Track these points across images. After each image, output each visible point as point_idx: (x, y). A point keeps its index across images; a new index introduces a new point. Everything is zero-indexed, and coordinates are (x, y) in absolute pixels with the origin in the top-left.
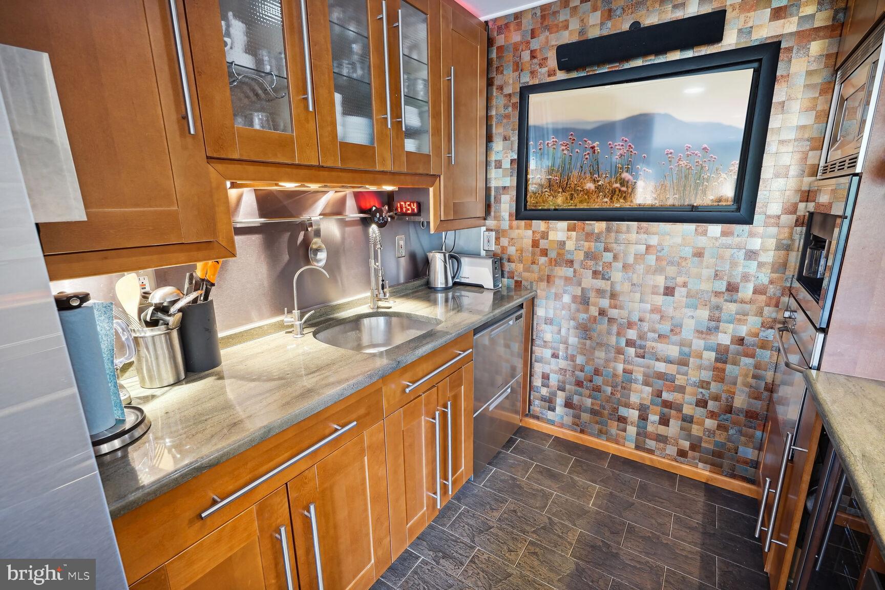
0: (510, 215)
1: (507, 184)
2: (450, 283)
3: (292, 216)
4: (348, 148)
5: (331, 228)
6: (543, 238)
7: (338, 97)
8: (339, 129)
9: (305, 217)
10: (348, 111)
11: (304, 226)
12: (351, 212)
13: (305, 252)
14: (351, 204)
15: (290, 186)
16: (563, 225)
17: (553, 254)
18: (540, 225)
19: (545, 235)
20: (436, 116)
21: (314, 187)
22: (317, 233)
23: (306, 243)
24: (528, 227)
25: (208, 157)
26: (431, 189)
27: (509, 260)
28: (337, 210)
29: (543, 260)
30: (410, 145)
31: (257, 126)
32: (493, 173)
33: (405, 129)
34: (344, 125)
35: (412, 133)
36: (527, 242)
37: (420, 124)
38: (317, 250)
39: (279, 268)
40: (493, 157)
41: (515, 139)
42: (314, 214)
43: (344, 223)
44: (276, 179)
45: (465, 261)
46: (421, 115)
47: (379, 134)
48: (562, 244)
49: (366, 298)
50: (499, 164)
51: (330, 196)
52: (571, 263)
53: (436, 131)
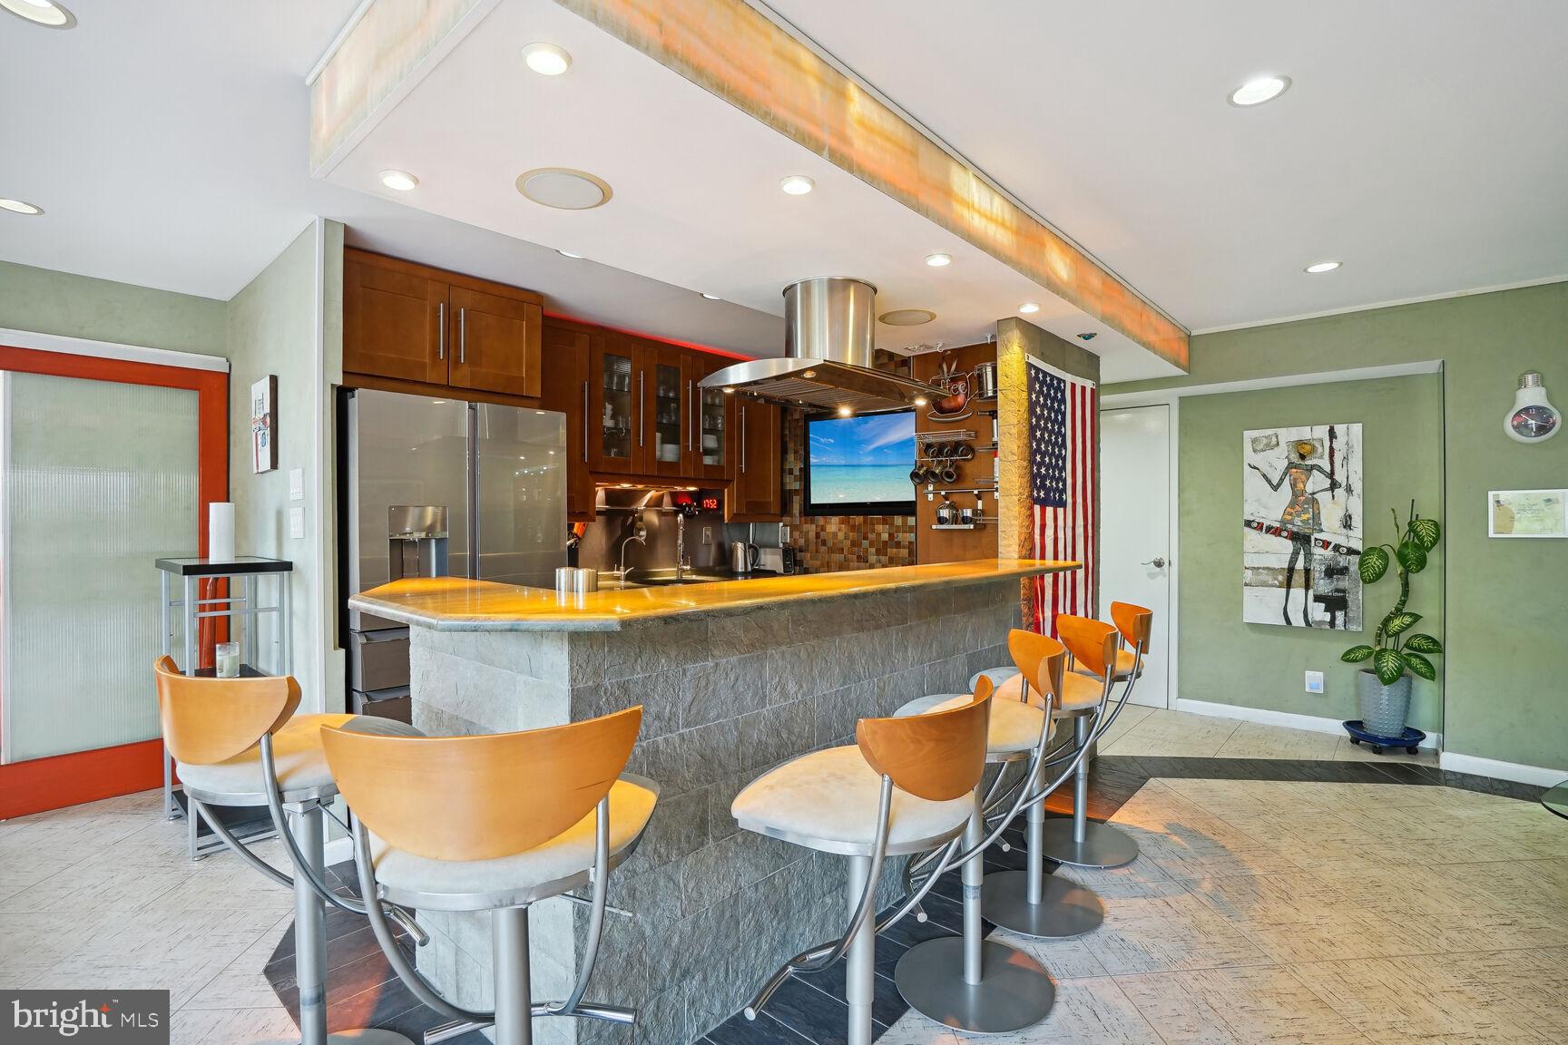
0: (800, 512)
1: (798, 488)
2: (750, 569)
3: (626, 506)
4: (663, 465)
5: (653, 518)
6: (822, 530)
7: (658, 435)
8: (658, 453)
9: (634, 507)
10: (664, 441)
11: (633, 513)
12: (667, 506)
13: (631, 530)
14: (667, 499)
15: (626, 486)
16: (835, 520)
17: (830, 544)
18: (820, 520)
19: (823, 529)
20: (730, 438)
21: (640, 487)
22: (641, 519)
23: (633, 523)
24: (812, 522)
25: (591, 472)
26: (726, 490)
27: (801, 551)
28: (657, 503)
29: (823, 549)
30: (708, 460)
31: (613, 455)
32: (788, 479)
33: (703, 450)
34: (662, 450)
35: (708, 452)
36: (812, 535)
37: (716, 446)
38: (640, 530)
39: (614, 539)
40: (788, 466)
41: (802, 452)
42: (641, 505)
43: (661, 514)
44: (618, 482)
45: (762, 551)
46: (719, 440)
47: (684, 454)
48: (835, 535)
49: (674, 571)
50: (791, 471)
51: (652, 494)
52: (842, 550)
53: (730, 451)
